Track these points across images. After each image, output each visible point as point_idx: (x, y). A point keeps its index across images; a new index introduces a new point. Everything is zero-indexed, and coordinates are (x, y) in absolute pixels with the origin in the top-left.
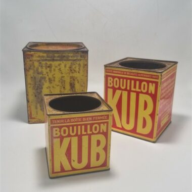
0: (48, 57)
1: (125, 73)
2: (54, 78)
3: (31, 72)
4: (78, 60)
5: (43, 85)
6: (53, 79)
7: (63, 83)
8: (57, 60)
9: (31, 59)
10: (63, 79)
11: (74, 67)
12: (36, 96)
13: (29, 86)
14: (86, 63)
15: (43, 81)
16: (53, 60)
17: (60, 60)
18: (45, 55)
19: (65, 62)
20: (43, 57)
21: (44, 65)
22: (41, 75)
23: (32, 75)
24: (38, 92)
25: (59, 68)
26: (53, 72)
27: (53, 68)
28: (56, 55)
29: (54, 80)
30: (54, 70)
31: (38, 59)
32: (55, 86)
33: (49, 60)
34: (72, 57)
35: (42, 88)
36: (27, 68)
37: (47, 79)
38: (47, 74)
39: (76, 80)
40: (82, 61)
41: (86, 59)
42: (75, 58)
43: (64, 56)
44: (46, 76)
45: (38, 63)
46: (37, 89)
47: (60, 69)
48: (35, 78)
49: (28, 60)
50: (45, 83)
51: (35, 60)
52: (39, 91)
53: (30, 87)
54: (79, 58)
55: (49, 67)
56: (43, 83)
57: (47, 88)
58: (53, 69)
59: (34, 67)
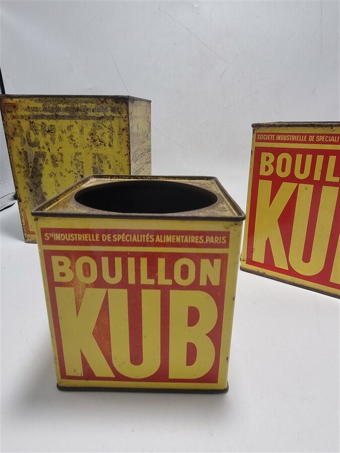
0: (45, 110)
1: (311, 138)
2: (62, 155)
3: (17, 142)
4: (108, 118)
5: (42, 169)
6: (59, 158)
7: (80, 168)
8: (64, 117)
9: (14, 114)
10: (78, 157)
11: (99, 132)
12: (31, 190)
13: (17, 169)
14: (124, 125)
15: (41, 161)
16: (57, 117)
17: (70, 118)
18: (40, 105)
19: (80, 122)
20: (36, 109)
21: (39, 128)
22: (36, 149)
23: (20, 148)
24: (34, 183)
25: (68, 134)
26: (58, 144)
27: (58, 133)
28: (61, 106)
29: (62, 160)
30: (60, 138)
31: (27, 113)
32: (65, 173)
33: (49, 118)
34: (93, 111)
35: (41, 175)
36: (10, 133)
37: (48, 157)
38: (46, 147)
39: (105, 162)
40: (116, 121)
41: (125, 114)
42: (101, 114)
43: (78, 109)
44: (46, 150)
45: (28, 123)
46: (32, 177)
47: (71, 137)
48: (26, 153)
49: (9, 115)
50: (44, 165)
51: (22, 117)
52: (36, 182)
53: (19, 172)
54: (109, 113)
55: (49, 131)
56: (41, 165)
57: (51, 176)
58: (57, 137)
59: (22, 130)
